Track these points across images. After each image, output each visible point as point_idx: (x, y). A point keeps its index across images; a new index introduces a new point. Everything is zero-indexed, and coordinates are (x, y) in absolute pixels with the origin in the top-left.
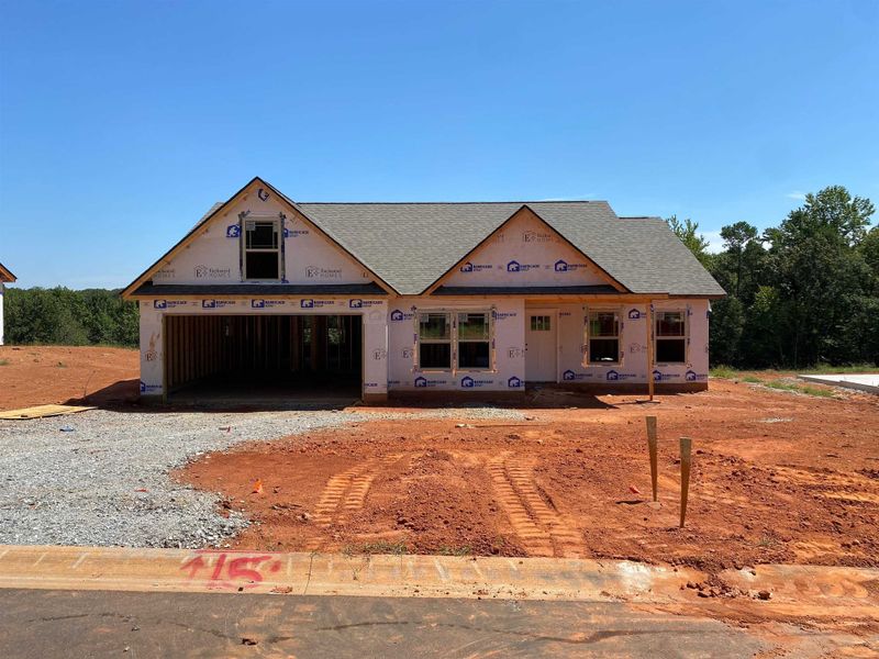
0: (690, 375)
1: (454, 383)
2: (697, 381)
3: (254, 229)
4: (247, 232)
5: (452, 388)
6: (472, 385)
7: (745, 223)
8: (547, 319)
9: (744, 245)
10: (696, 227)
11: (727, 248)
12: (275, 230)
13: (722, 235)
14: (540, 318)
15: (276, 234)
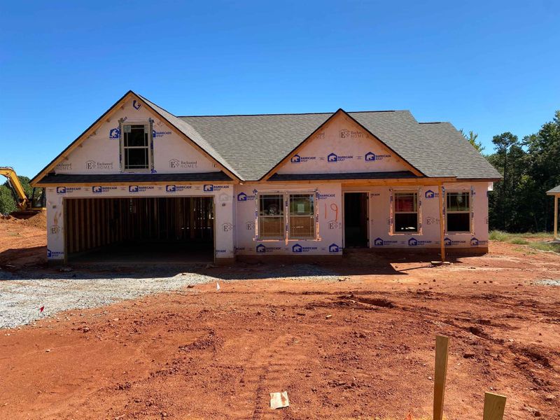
4: (125, 134)
6: (300, 250)
12: (145, 132)
15: (147, 134)
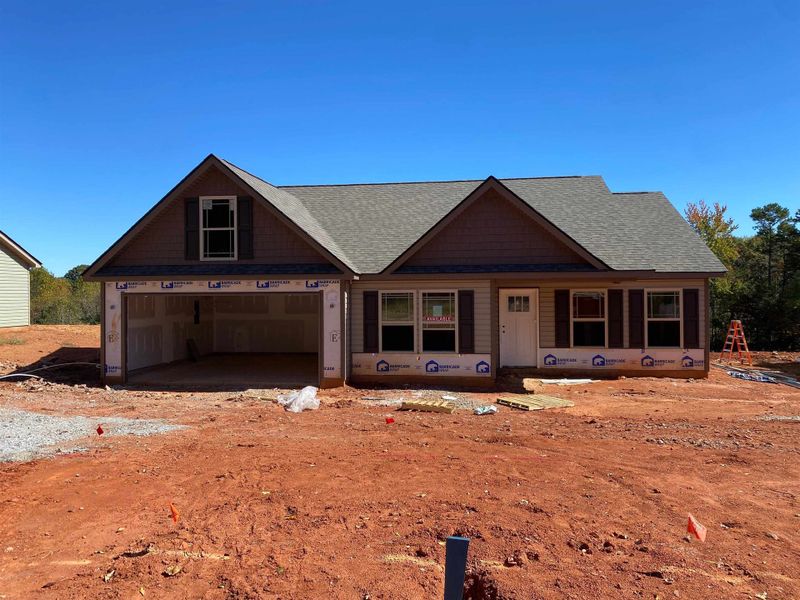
0: (687, 361)
1: (418, 367)
2: (694, 368)
3: (210, 208)
5: (417, 372)
7: (776, 205)
8: (526, 299)
9: (775, 227)
10: (724, 210)
11: (758, 230)
13: (751, 216)
14: (519, 298)
